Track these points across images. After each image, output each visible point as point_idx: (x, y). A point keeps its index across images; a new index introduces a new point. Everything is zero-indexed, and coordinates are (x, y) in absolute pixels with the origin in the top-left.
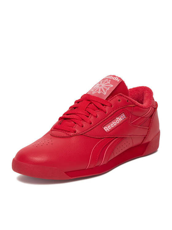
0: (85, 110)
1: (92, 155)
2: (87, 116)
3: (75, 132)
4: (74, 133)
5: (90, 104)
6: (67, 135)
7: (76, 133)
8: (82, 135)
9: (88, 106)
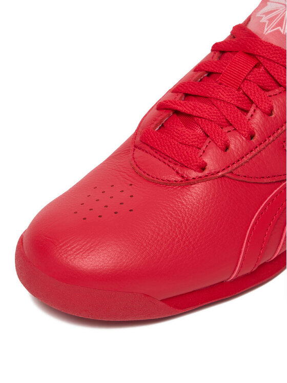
0: (239, 89)
1: (248, 241)
2: (242, 110)
3: (202, 167)
4: (199, 172)
5: (255, 67)
6: (180, 179)
7: (206, 172)
8: (223, 176)
9: (248, 74)
